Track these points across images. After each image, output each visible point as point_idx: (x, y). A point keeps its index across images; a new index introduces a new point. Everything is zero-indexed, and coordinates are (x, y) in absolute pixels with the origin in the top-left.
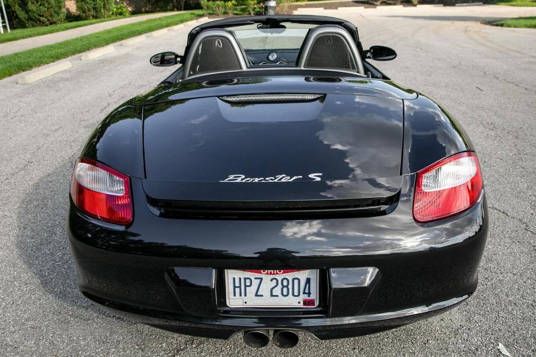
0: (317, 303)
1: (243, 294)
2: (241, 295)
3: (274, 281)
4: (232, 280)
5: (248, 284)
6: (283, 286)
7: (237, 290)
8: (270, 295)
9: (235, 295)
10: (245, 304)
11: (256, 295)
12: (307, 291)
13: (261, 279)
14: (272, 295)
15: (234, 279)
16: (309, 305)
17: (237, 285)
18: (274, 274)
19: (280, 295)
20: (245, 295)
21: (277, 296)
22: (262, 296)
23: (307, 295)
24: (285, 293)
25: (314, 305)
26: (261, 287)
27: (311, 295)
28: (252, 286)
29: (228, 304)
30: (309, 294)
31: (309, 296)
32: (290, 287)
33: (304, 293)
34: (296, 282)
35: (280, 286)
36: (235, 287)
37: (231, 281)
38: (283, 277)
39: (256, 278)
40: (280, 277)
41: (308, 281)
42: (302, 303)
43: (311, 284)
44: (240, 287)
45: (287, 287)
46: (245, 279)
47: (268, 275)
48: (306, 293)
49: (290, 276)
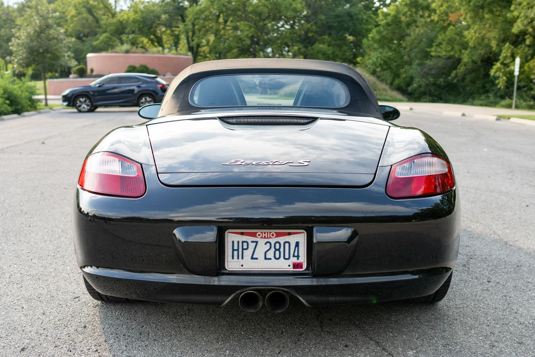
0: (305, 266)
1: (240, 257)
2: (238, 258)
3: (268, 244)
4: (231, 243)
5: (245, 247)
6: (276, 250)
7: (236, 253)
8: (264, 258)
9: (233, 258)
10: (241, 267)
11: (252, 258)
12: (296, 254)
13: (257, 242)
14: (266, 258)
15: (233, 242)
16: (297, 268)
17: (236, 248)
18: (268, 238)
19: (273, 258)
20: (242, 258)
21: (270, 259)
22: (257, 259)
23: (296, 258)
24: (277, 256)
25: (302, 268)
26: (256, 251)
27: (300, 258)
28: (249, 249)
29: (226, 268)
30: (298, 257)
31: (298, 259)
32: (282, 250)
33: (294, 256)
34: (287, 245)
35: (273, 250)
36: (233, 250)
37: (230, 245)
38: (275, 241)
39: (252, 242)
40: (273, 241)
41: (297, 244)
42: (292, 266)
43: (300, 248)
44: (238, 250)
45: (279, 250)
46: (243, 242)
47: (263, 239)
48: (296, 256)
49: (282, 240)
